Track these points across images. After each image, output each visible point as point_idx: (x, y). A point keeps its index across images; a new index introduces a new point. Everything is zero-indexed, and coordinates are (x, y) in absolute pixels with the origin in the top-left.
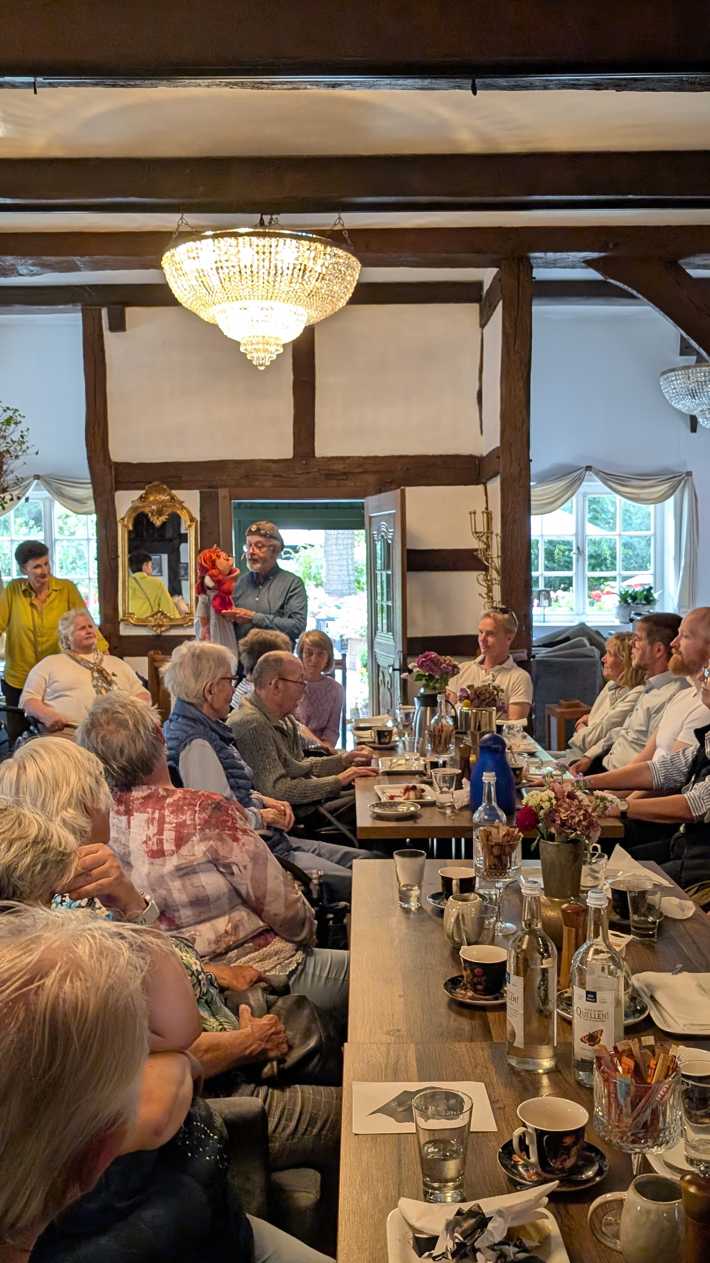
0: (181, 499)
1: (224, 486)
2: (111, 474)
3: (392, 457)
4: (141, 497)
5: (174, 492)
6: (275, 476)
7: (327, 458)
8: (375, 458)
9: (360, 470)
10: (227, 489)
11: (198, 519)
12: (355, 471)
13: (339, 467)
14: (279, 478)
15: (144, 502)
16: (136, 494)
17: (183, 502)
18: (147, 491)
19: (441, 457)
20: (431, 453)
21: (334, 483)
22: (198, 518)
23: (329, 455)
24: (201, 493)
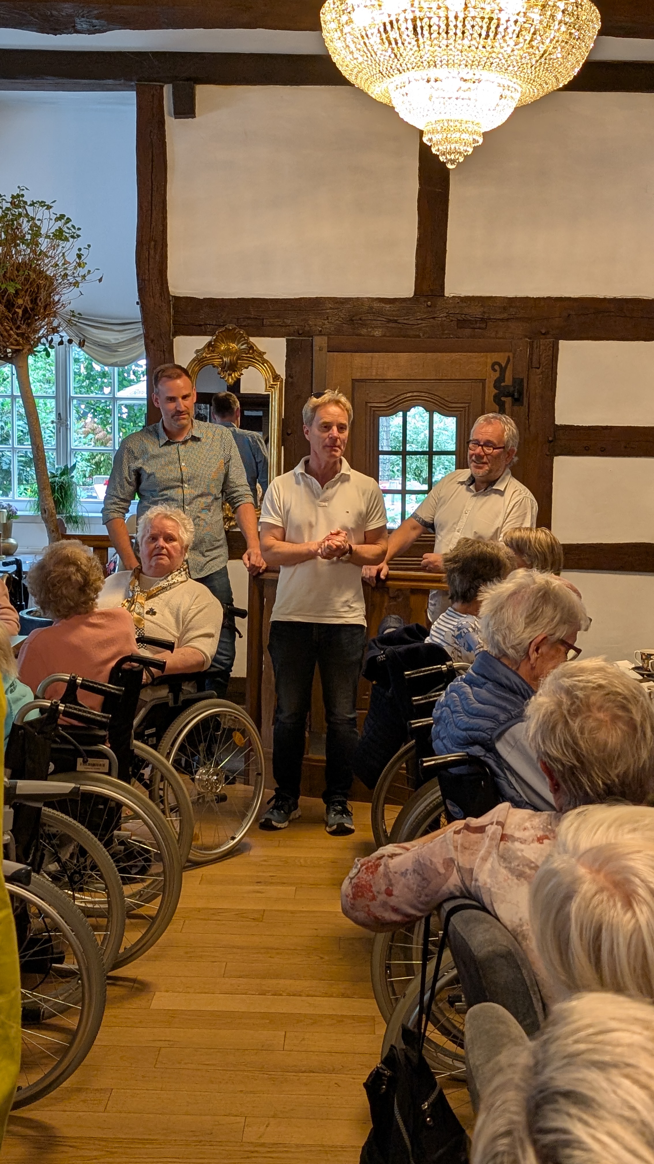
0: (262, 349)
1: (321, 334)
2: (169, 312)
3: (549, 298)
4: (209, 345)
5: (252, 339)
6: (389, 321)
7: (459, 297)
8: (526, 300)
9: (505, 316)
10: (326, 338)
11: (284, 377)
12: (498, 316)
13: (476, 311)
14: (394, 325)
15: (213, 351)
16: (201, 341)
17: (264, 353)
18: (217, 336)
19: (614, 300)
20: (601, 295)
21: (468, 331)
22: (283, 374)
23: (463, 294)
24: (287, 340)
